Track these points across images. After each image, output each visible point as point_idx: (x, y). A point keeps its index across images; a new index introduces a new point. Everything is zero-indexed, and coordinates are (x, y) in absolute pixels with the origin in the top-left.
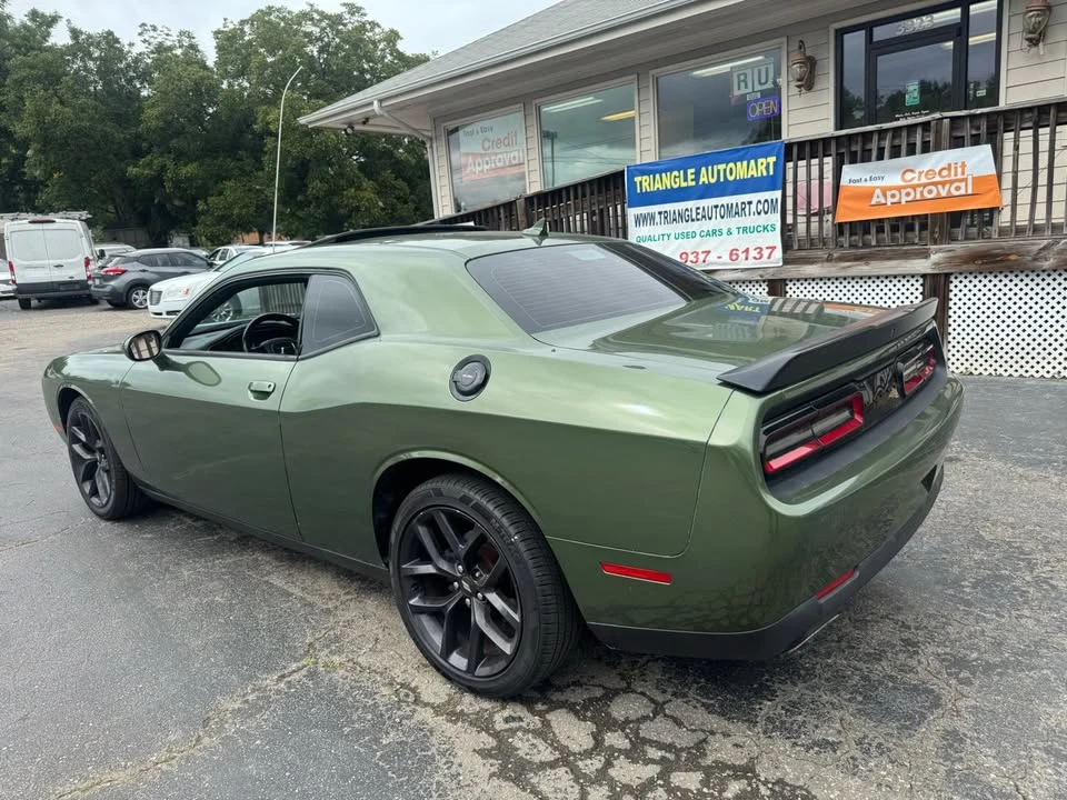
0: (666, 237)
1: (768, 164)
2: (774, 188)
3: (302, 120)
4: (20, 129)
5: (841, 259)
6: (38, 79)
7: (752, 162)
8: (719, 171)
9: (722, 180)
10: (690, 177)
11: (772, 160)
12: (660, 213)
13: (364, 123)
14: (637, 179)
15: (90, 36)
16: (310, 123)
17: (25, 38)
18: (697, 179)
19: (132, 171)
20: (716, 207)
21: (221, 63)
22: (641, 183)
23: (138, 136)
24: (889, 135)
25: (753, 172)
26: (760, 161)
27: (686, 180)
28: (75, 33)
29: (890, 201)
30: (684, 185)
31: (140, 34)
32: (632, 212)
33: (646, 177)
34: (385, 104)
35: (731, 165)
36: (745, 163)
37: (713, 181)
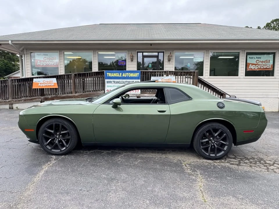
0: (114, 86)
1: (137, 75)
2: (139, 79)
5: (151, 93)
7: (134, 74)
8: (127, 75)
9: (128, 76)
10: (120, 75)
11: (138, 74)
12: (113, 81)
14: (108, 74)
18: (122, 75)
20: (126, 81)
22: (109, 74)
24: (159, 72)
25: (134, 76)
26: (136, 74)
27: (119, 75)
30: (119, 76)
32: (106, 80)
33: (109, 73)
34: (13, 42)
35: (130, 74)
36: (133, 74)
37: (126, 76)
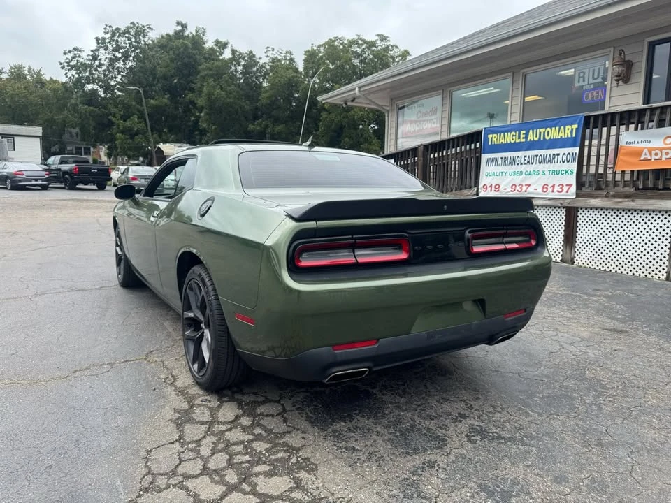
0: (504, 174)
1: (572, 129)
2: (574, 146)
3: (319, 98)
4: (200, 102)
5: (615, 196)
6: (212, 76)
7: (562, 128)
8: (540, 133)
9: (542, 139)
10: (522, 136)
11: (575, 126)
12: (502, 158)
13: (352, 101)
14: (490, 136)
15: (240, 54)
16: (324, 100)
17: (210, 54)
18: (526, 137)
19: (251, 127)
20: (537, 156)
21: (306, 68)
22: (492, 138)
23: (257, 108)
24: (658, 112)
25: (562, 135)
26: (567, 127)
27: (519, 138)
28: (233, 52)
29: (654, 157)
30: (518, 141)
31: (266, 53)
32: (484, 157)
33: (495, 135)
34: (363, 89)
35: (549, 129)
36: (557, 128)
37: (536, 139)
